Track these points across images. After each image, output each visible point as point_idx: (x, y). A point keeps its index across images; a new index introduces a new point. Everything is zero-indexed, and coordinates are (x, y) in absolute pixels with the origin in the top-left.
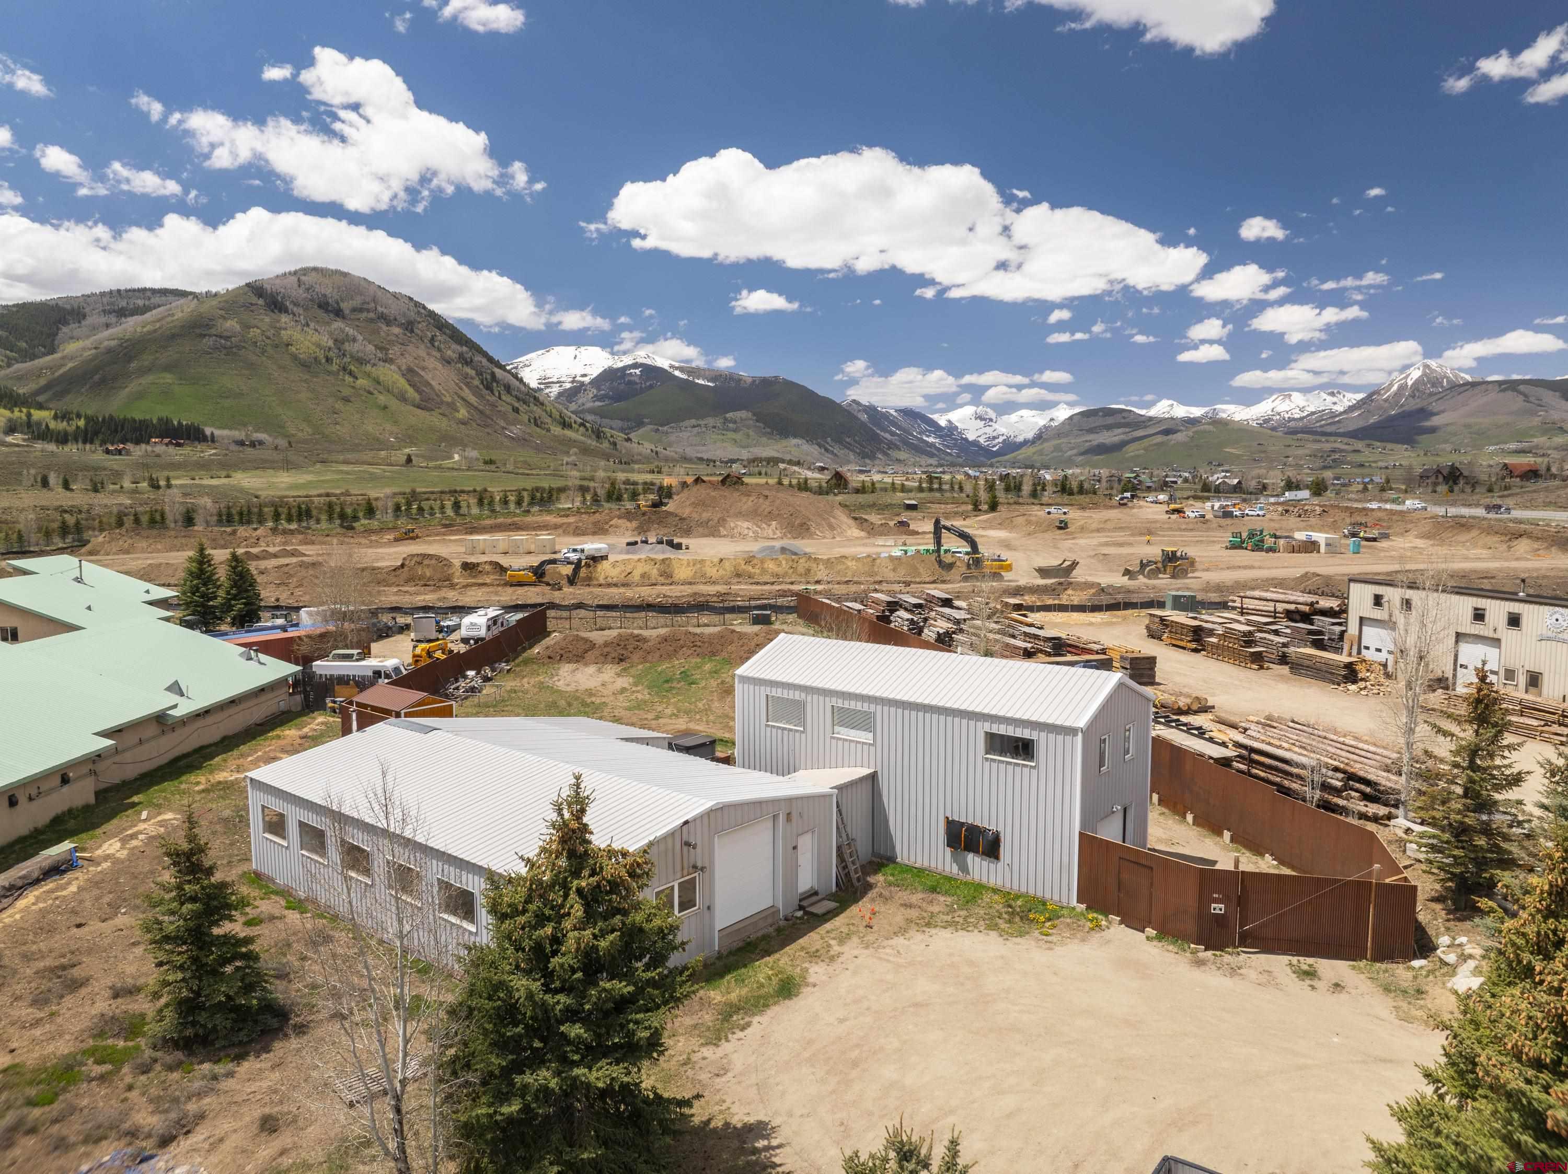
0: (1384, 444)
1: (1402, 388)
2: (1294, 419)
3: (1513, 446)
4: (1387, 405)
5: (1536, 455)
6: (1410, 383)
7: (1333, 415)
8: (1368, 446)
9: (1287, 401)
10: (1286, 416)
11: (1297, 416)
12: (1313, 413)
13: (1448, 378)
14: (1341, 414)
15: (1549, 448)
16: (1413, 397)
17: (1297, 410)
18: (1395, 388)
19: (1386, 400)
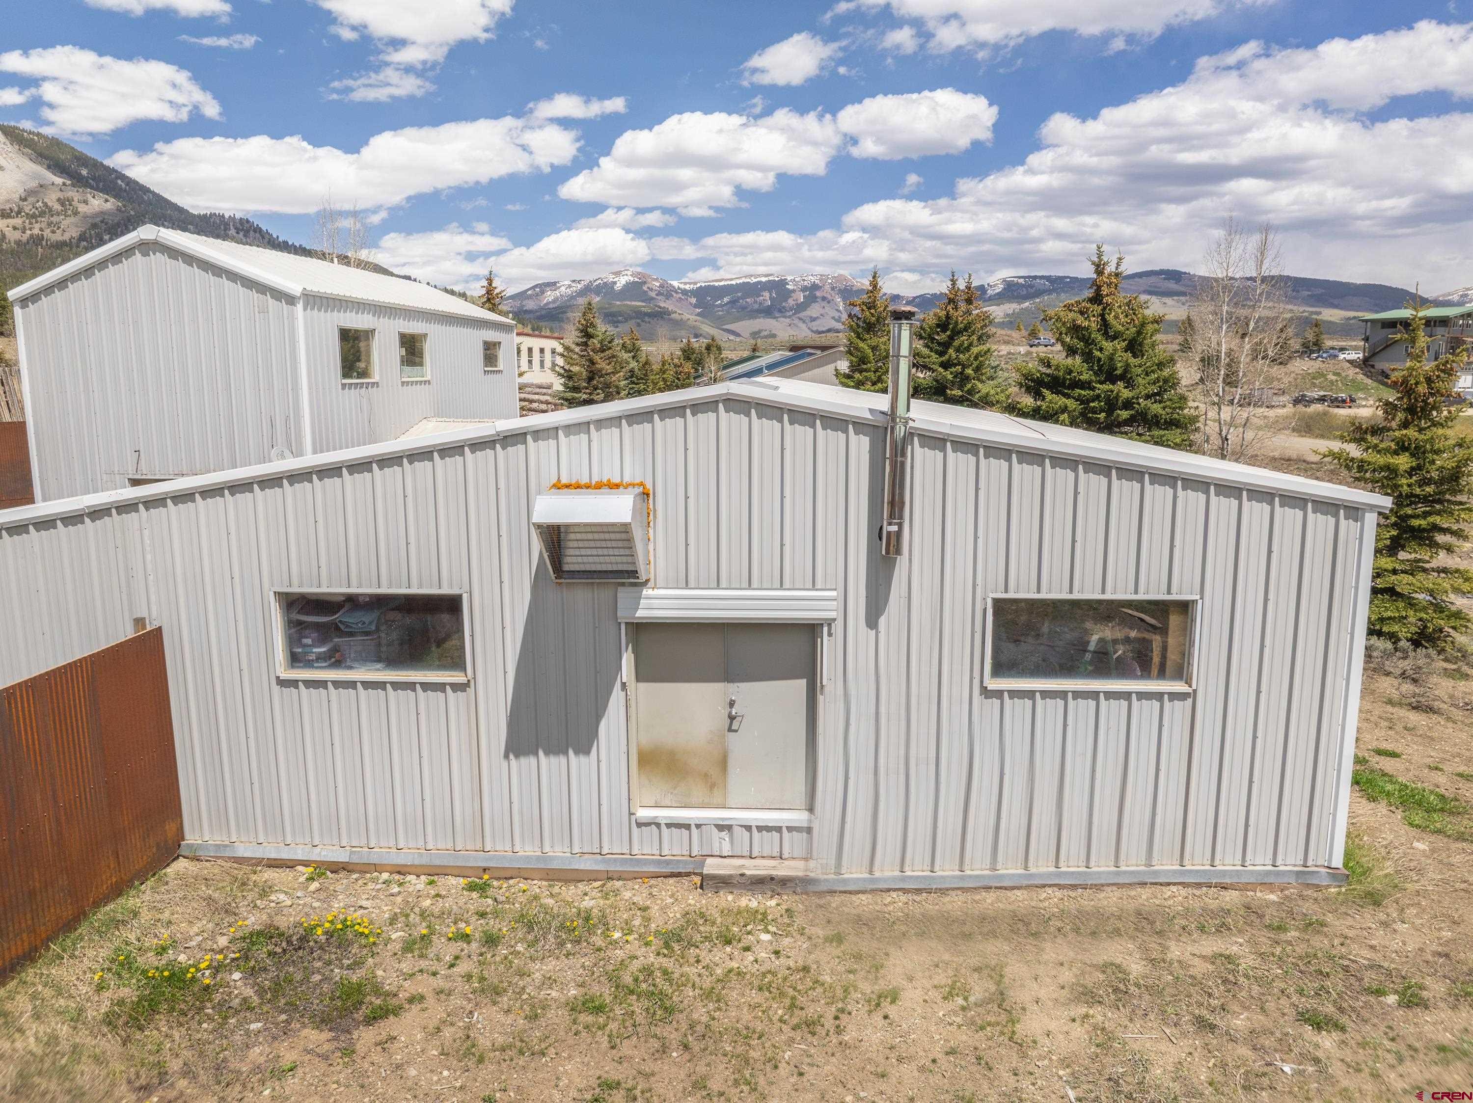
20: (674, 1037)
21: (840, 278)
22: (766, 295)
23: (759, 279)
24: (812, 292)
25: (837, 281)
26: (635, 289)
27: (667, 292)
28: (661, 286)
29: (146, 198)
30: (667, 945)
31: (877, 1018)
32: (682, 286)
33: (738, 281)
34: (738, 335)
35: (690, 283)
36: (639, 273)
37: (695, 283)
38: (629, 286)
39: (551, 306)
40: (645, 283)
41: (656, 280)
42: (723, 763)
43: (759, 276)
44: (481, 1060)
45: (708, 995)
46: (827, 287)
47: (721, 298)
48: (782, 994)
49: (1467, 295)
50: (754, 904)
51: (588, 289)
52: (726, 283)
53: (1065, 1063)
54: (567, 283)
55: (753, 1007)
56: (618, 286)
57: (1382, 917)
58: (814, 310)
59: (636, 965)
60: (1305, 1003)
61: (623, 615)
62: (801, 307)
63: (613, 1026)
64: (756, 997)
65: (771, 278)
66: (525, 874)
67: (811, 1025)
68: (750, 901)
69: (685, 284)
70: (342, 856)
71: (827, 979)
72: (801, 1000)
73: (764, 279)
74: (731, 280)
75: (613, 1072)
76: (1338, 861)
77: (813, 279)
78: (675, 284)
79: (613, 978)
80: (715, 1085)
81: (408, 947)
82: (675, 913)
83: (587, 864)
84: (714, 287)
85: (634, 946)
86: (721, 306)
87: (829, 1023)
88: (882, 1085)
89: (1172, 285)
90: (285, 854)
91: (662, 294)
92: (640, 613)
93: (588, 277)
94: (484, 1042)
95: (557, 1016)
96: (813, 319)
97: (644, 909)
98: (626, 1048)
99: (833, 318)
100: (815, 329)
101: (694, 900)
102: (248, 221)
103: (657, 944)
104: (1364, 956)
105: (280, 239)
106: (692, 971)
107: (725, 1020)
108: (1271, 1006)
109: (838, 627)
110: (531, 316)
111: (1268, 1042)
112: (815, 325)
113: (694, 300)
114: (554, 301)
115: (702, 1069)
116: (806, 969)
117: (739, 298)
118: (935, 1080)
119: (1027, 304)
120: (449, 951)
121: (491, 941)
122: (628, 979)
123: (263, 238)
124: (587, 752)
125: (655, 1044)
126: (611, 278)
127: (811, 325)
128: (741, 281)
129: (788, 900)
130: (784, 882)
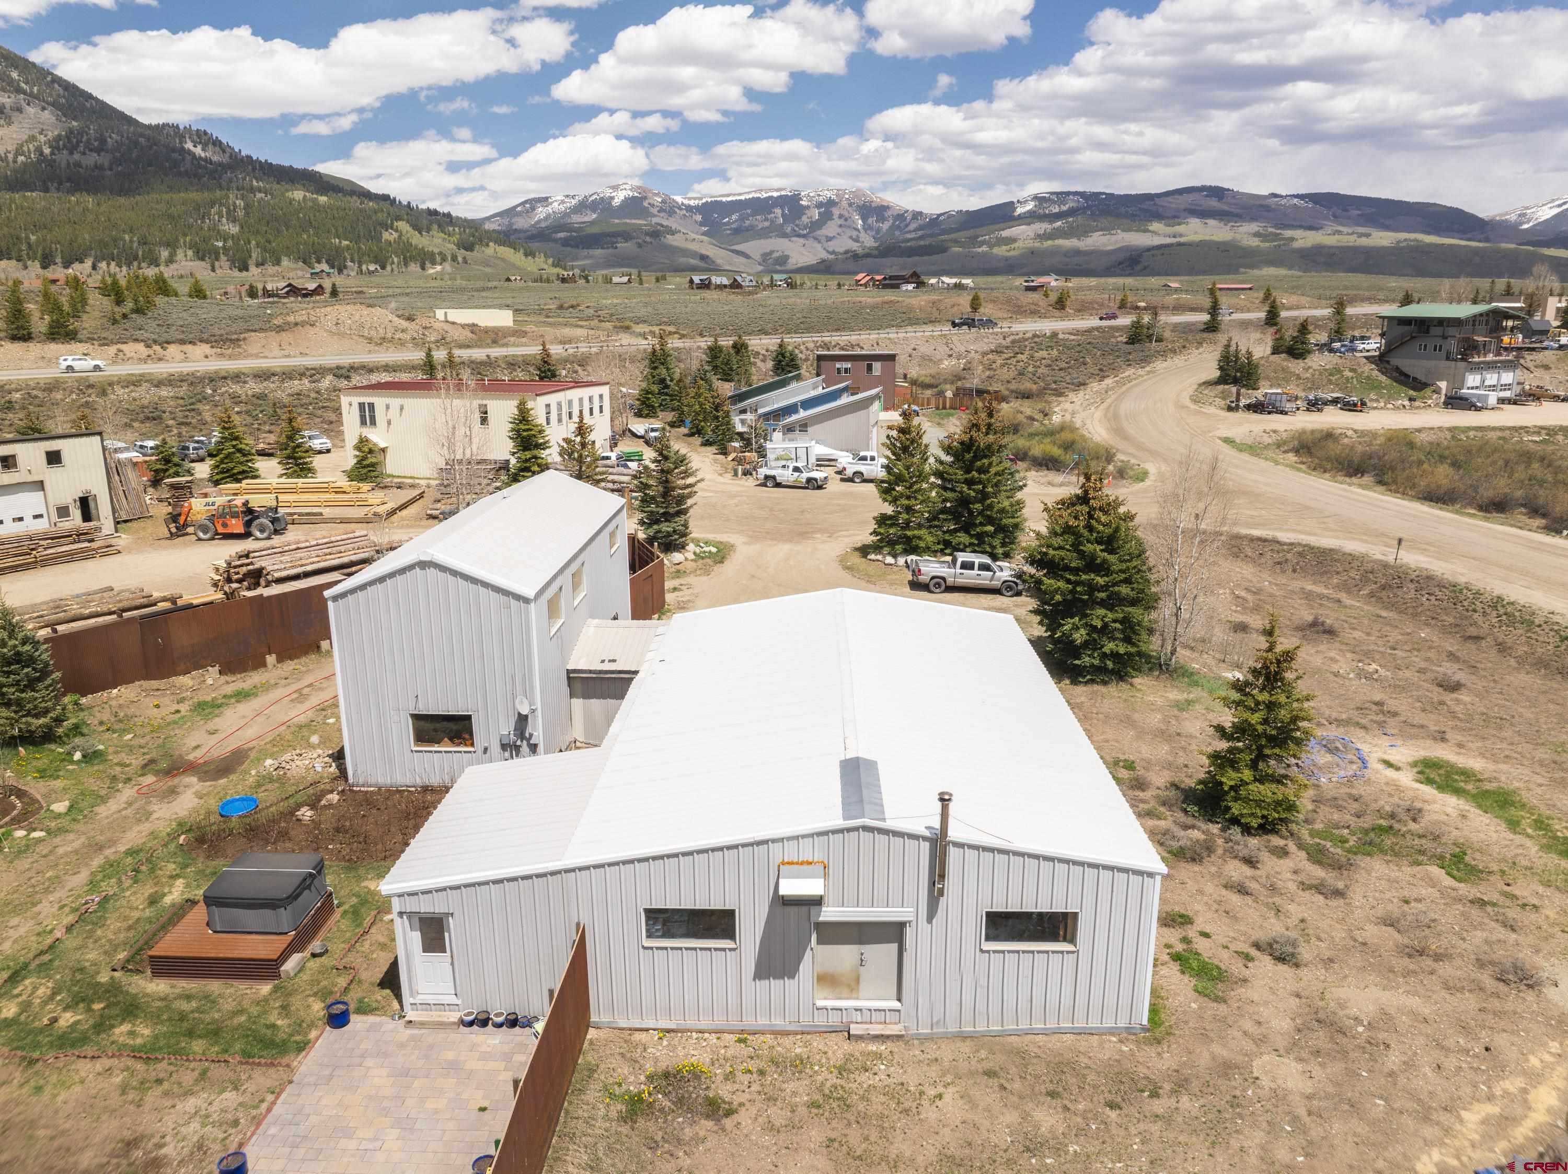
20: (853, 1118)
21: (857, 193)
22: (778, 211)
23: (770, 194)
24: (827, 206)
25: (856, 196)
26: (635, 205)
27: (670, 208)
28: (663, 202)
29: (88, 105)
30: (840, 1073)
31: (934, 1107)
32: (686, 202)
33: (748, 197)
34: (747, 256)
35: (695, 199)
36: (639, 188)
37: (701, 199)
38: (628, 201)
39: (543, 225)
40: (646, 198)
41: (658, 194)
42: (857, 980)
43: (771, 190)
44: (778, 1131)
45: (862, 1098)
46: (844, 203)
47: (729, 215)
48: (894, 1097)
49: (1524, 215)
50: (874, 1048)
51: (583, 206)
52: (734, 198)
53: (1008, 1126)
54: (559, 198)
55: (883, 1104)
56: (617, 202)
57: (1160, 1050)
58: (830, 229)
59: (828, 1084)
60: (1109, 1097)
61: (813, 919)
62: (816, 225)
63: (827, 1114)
64: (882, 1098)
65: (783, 193)
66: (763, 1033)
67: (906, 1111)
68: (873, 1047)
69: (690, 199)
70: (673, 1027)
71: (912, 1089)
72: (902, 1100)
73: (775, 194)
74: (740, 194)
75: (833, 1135)
76: (1145, 1022)
77: (829, 194)
78: (679, 199)
79: (820, 1089)
80: (872, 1139)
81: (727, 1078)
82: (840, 1054)
83: (792, 1028)
84: (721, 202)
85: (825, 1074)
86: (728, 223)
87: (914, 1110)
88: (937, 1137)
89: (1214, 203)
90: (644, 1026)
91: (664, 211)
92: (821, 919)
93: (583, 191)
94: (777, 1124)
95: (802, 1110)
96: (829, 239)
97: (825, 1053)
98: (834, 1123)
99: (851, 237)
100: (831, 249)
101: (847, 1047)
102: (205, 133)
103: (836, 1072)
104: (1142, 1071)
105: (243, 154)
106: (854, 1086)
107: (871, 1111)
108: (1095, 1099)
109: (914, 923)
110: (522, 235)
111: (1090, 1115)
112: (832, 246)
113: (699, 218)
114: (546, 219)
115: (866, 1132)
116: (902, 1084)
117: (749, 215)
118: (957, 1134)
119: (1059, 223)
120: (746, 1078)
121: (762, 1073)
122: (827, 1092)
123: (224, 152)
124: (793, 978)
125: (845, 1122)
126: (608, 193)
127: (826, 245)
128: (751, 196)
129: (890, 1045)
130: (888, 1037)
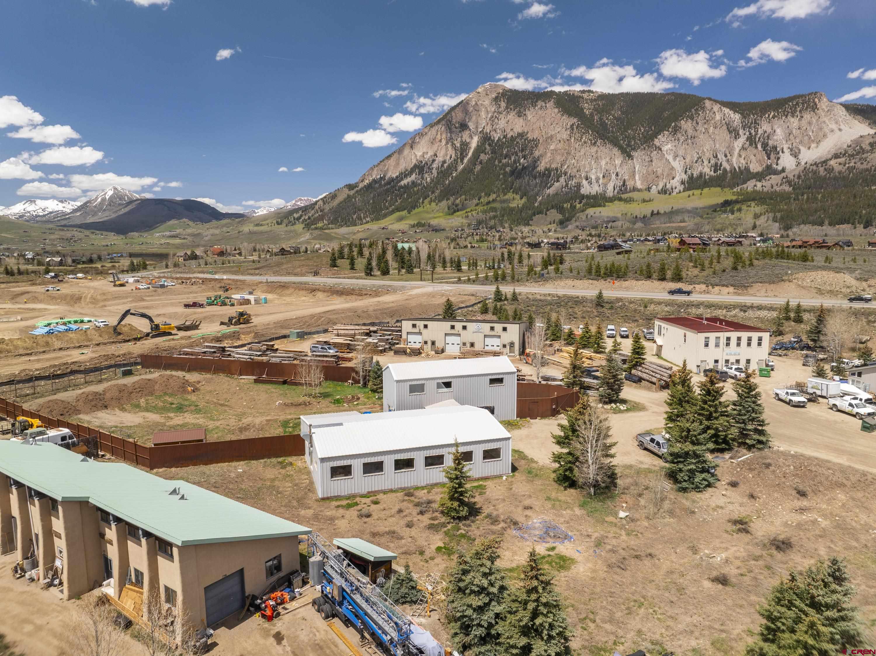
0: (101, 232)
1: (104, 200)
2: (39, 216)
3: (168, 233)
4: (96, 209)
5: (180, 238)
6: (107, 197)
7: (64, 214)
8: (93, 233)
9: (33, 205)
10: (34, 214)
11: (41, 214)
12: (51, 213)
13: (127, 196)
14: (69, 214)
15: (185, 235)
16: (110, 205)
17: (41, 210)
18: (99, 200)
19: (95, 207)
